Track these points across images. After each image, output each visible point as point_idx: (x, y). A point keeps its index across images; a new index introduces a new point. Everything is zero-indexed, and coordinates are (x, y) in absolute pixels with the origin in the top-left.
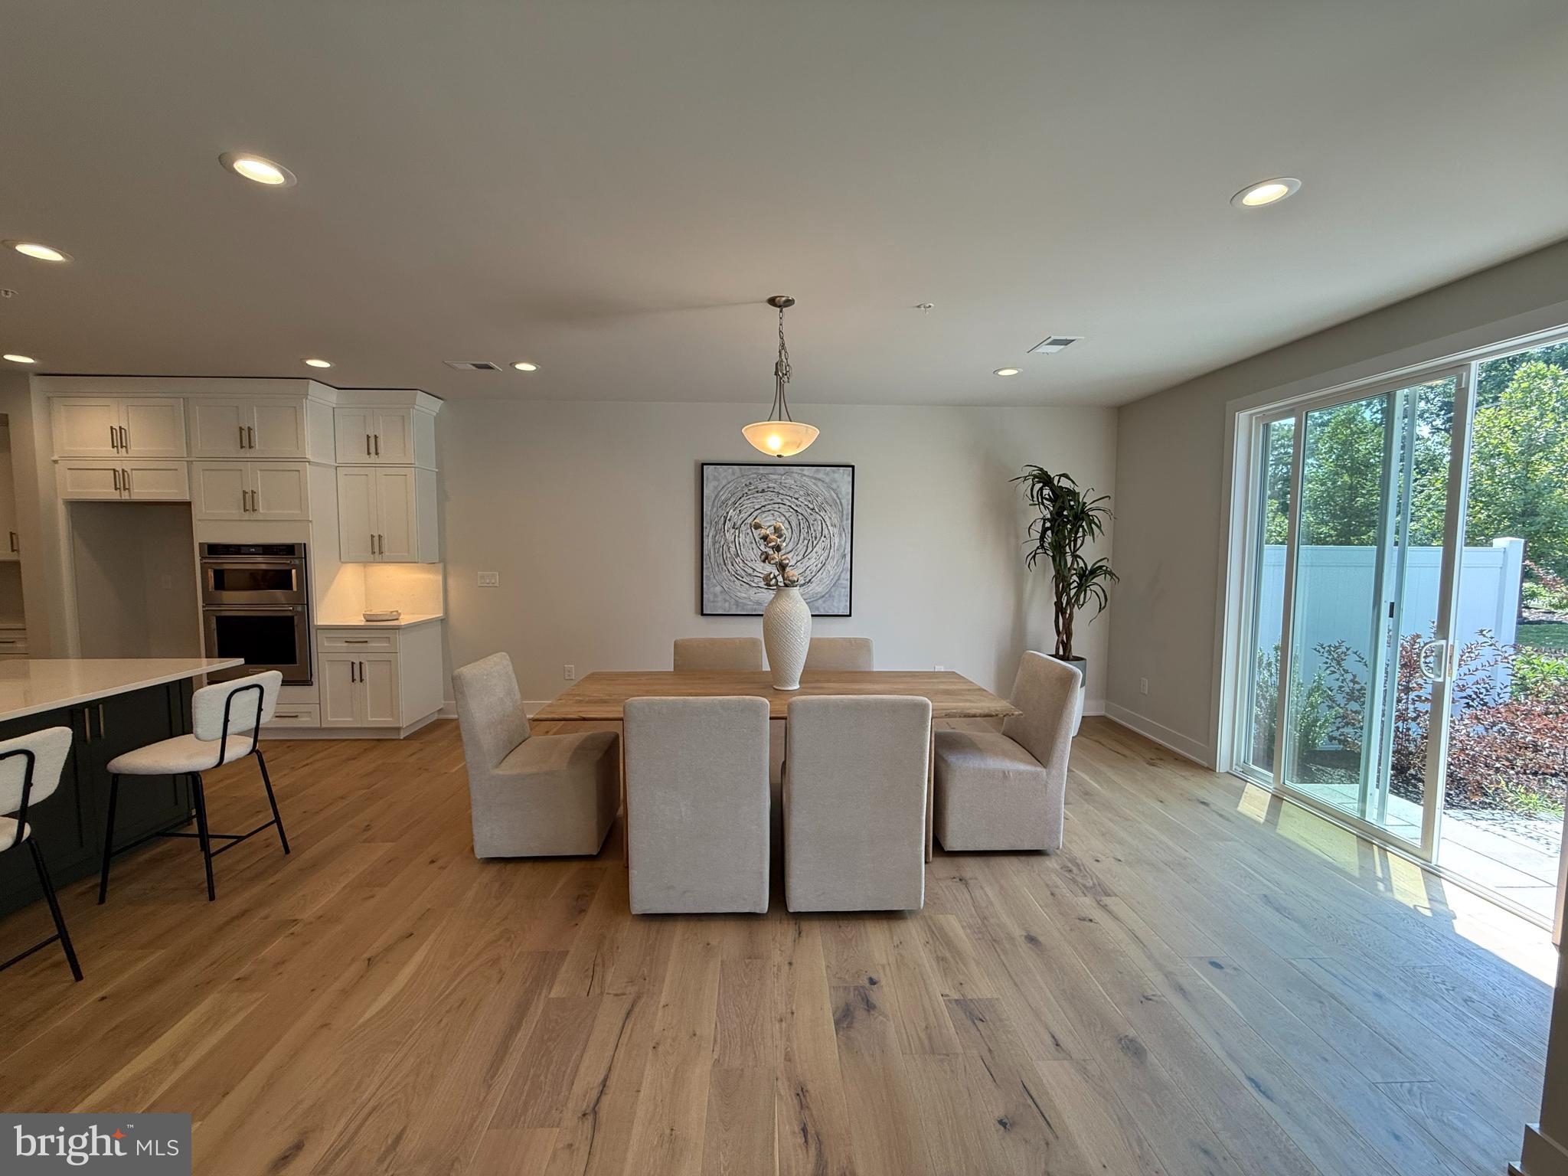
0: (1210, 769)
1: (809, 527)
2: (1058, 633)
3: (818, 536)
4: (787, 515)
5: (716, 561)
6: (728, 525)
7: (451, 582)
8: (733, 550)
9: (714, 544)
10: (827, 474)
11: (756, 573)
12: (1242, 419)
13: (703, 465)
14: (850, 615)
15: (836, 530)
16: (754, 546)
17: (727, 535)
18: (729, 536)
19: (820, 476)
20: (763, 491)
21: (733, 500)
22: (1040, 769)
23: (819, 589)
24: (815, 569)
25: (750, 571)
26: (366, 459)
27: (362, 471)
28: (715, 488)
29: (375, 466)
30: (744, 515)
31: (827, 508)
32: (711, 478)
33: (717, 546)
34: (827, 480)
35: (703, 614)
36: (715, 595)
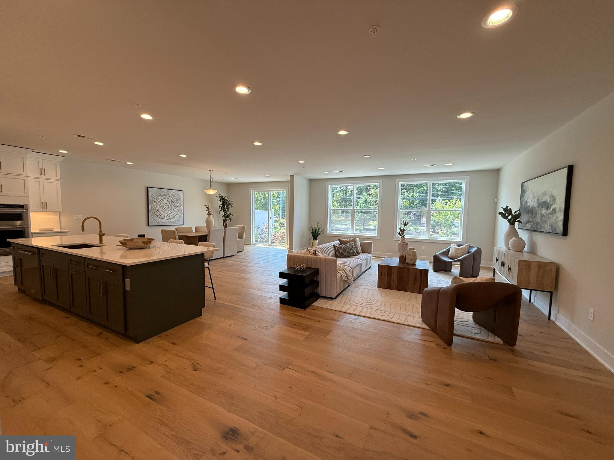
0: (250, 244)
1: (174, 204)
2: (224, 226)
3: (176, 206)
4: (169, 201)
5: (152, 212)
6: (155, 203)
7: (62, 218)
8: (156, 209)
9: (151, 208)
10: (178, 192)
11: (162, 215)
12: (252, 191)
13: (148, 188)
14: (183, 225)
15: (180, 205)
16: (161, 208)
17: (155, 205)
18: (155, 206)
19: (176, 192)
20: (163, 195)
21: (156, 197)
22: (241, 240)
23: (176, 219)
24: (175, 214)
25: (161, 215)
26: (40, 176)
27: (38, 180)
28: (152, 193)
29: (43, 179)
30: (159, 201)
31: (178, 200)
32: (150, 191)
33: (152, 208)
34: (178, 193)
35: (148, 225)
36: (152, 221)
